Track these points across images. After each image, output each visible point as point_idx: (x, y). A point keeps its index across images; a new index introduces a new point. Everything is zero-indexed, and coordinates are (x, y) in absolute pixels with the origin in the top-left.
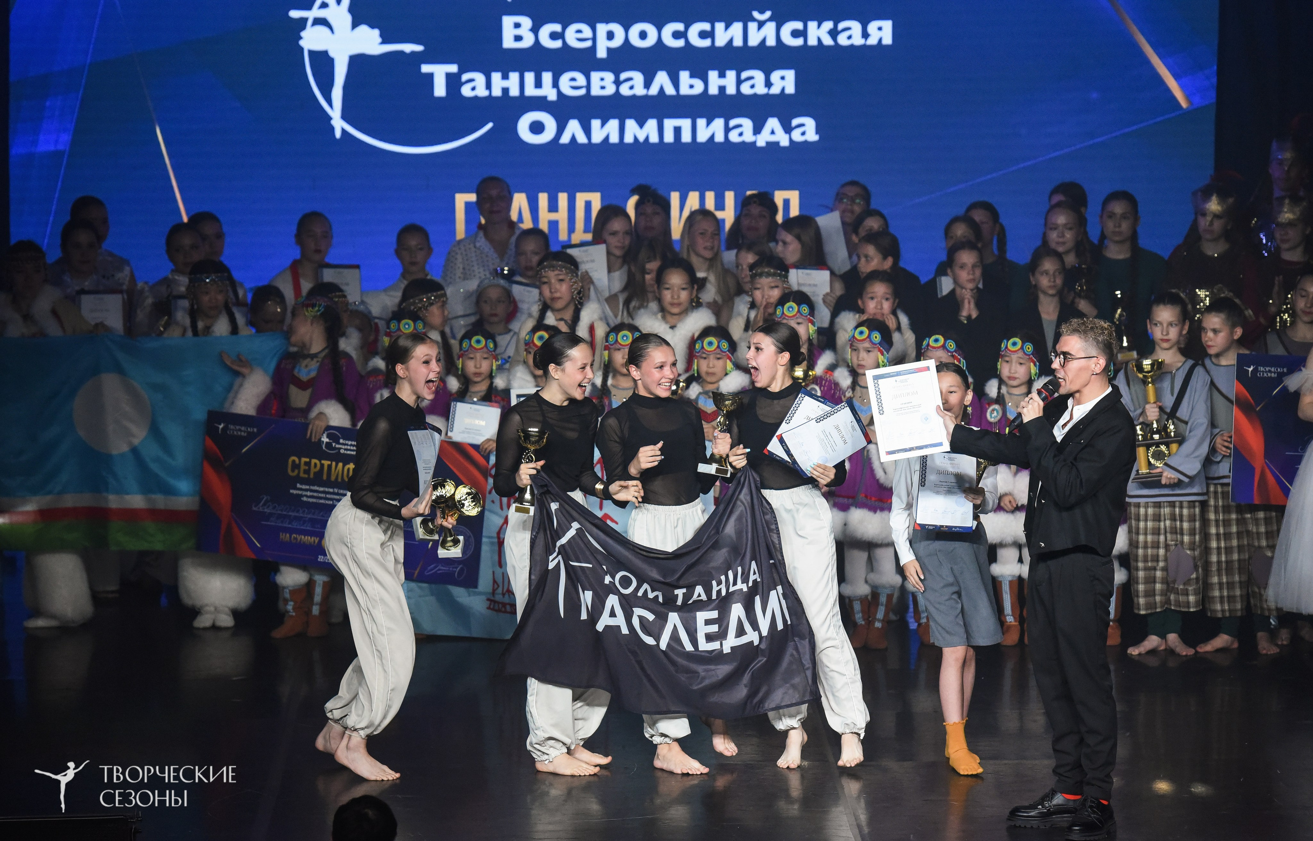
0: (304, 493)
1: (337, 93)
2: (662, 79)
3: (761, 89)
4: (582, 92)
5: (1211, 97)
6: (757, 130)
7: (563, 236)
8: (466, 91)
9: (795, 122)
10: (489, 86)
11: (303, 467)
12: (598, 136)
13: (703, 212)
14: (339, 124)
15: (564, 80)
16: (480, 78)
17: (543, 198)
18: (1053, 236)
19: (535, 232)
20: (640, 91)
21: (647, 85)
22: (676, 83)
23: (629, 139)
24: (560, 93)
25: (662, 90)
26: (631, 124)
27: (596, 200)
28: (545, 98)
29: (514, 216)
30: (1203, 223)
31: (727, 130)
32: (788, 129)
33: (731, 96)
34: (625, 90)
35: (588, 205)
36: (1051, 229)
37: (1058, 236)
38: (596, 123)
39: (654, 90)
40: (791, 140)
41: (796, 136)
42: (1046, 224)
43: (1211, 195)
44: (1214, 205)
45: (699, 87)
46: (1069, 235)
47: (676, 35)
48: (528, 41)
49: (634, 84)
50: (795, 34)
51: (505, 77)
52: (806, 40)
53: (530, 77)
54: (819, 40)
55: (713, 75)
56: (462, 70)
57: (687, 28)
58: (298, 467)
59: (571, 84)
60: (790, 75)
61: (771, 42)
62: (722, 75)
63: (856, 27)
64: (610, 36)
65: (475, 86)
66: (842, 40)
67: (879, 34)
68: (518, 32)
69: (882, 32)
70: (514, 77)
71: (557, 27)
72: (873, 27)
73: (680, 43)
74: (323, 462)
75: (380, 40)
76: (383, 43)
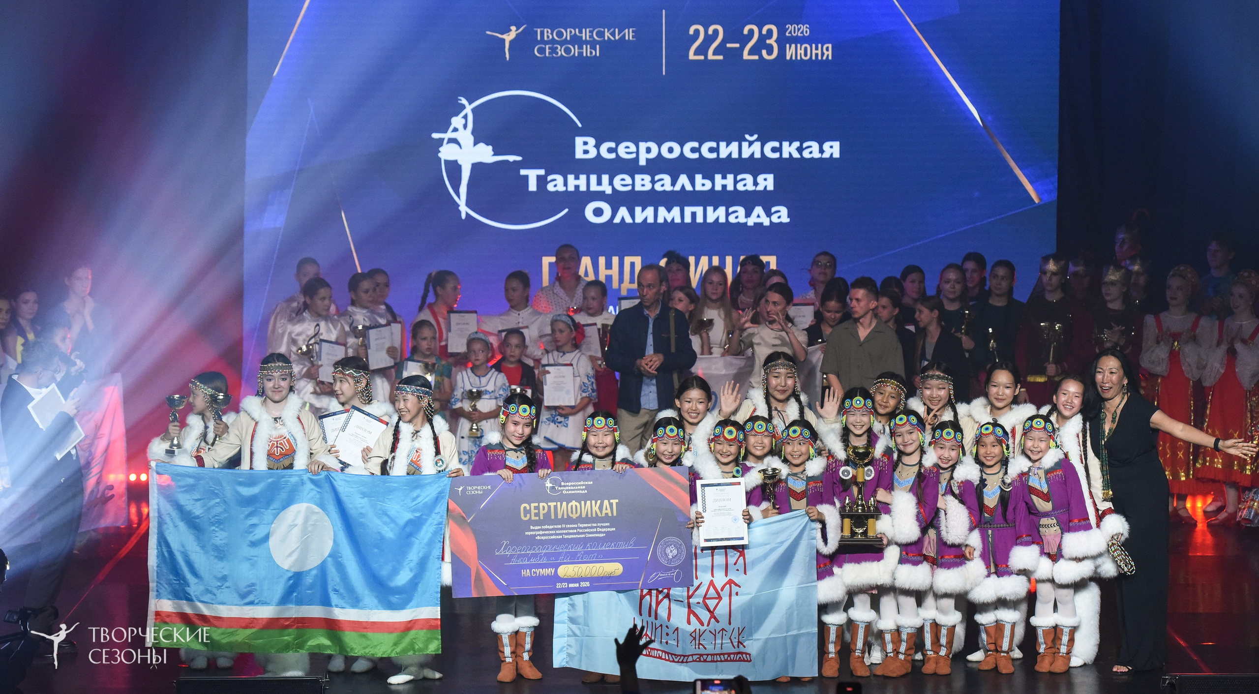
0: (537, 533)
1: (463, 189)
2: (683, 180)
3: (750, 187)
4: (629, 188)
5: (1054, 196)
6: (748, 215)
7: (615, 285)
8: (550, 187)
9: (774, 209)
10: (566, 184)
11: (533, 511)
12: (639, 219)
13: (712, 269)
14: (464, 209)
15: (617, 180)
16: (559, 179)
17: (602, 260)
18: (947, 287)
19: (596, 283)
20: (668, 187)
21: (673, 184)
22: (693, 183)
23: (660, 220)
24: (613, 189)
25: (683, 186)
26: (662, 211)
27: (638, 260)
28: (604, 192)
29: (581, 272)
30: (1045, 279)
31: (728, 214)
32: (769, 214)
33: (730, 191)
34: (658, 187)
35: (633, 265)
36: (946, 282)
37: (951, 287)
38: (638, 210)
39: (678, 188)
40: (771, 221)
41: (775, 219)
42: (941, 279)
43: (1052, 260)
44: (1052, 266)
45: (708, 185)
46: (958, 287)
47: (693, 150)
48: (593, 154)
49: (665, 183)
50: (774, 150)
51: (577, 178)
52: (781, 154)
53: (593, 178)
54: (790, 153)
55: (718, 177)
56: (548, 173)
57: (700, 146)
58: (529, 512)
59: (622, 183)
60: (770, 177)
61: (758, 155)
62: (724, 177)
63: (815, 146)
64: (648, 150)
65: (557, 184)
66: (806, 154)
67: (831, 150)
68: (586, 148)
69: (833, 149)
70: (583, 178)
71: (612, 145)
72: (826, 146)
73: (696, 156)
74: (549, 504)
75: (492, 153)
76: (494, 155)
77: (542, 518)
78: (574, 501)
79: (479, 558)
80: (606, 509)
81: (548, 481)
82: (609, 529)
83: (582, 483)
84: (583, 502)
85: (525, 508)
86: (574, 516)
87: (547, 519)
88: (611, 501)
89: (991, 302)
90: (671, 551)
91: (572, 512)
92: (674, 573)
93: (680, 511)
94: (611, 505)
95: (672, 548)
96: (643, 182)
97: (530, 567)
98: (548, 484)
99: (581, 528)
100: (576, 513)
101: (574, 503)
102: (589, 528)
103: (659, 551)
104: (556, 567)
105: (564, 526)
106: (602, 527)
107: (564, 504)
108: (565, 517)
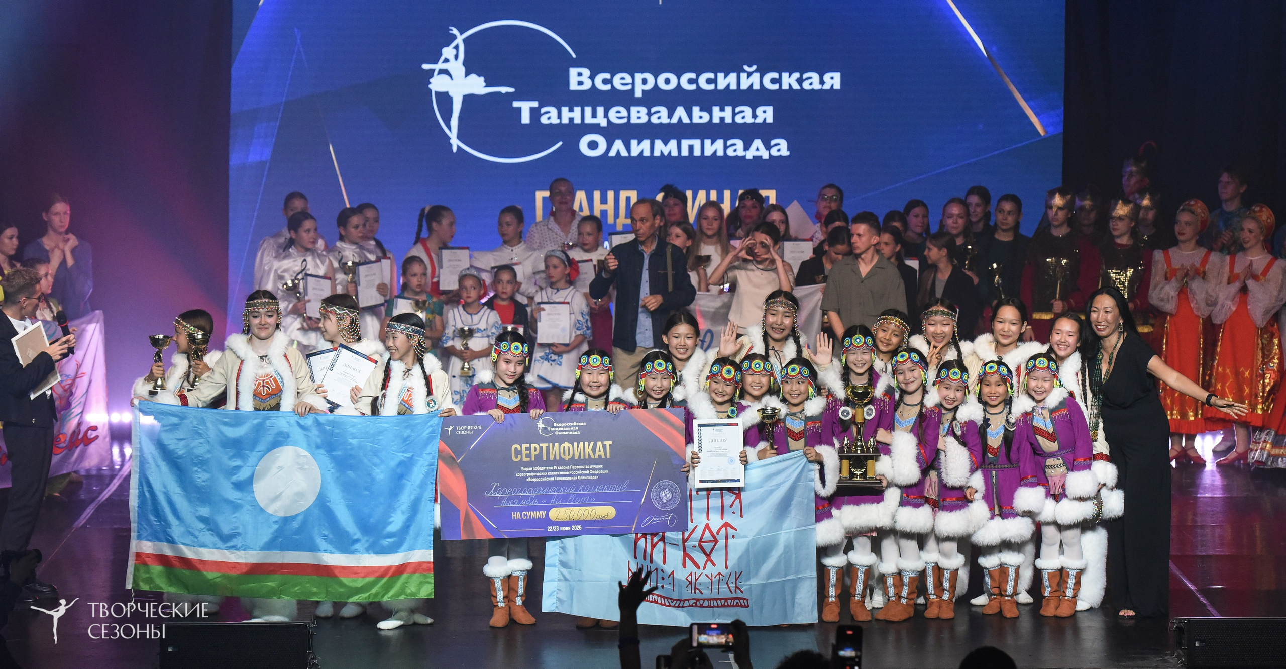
0: (528, 474)
1: (454, 122)
2: (680, 112)
3: (749, 120)
4: (625, 120)
5: (1060, 129)
6: (747, 148)
7: (611, 220)
8: (544, 120)
9: (773, 142)
10: (559, 116)
11: (525, 452)
12: (635, 152)
13: (709, 204)
14: (455, 143)
15: (612, 113)
16: (553, 111)
17: (597, 195)
18: (950, 222)
19: (591, 218)
20: (665, 120)
21: (670, 116)
22: (690, 116)
23: (657, 153)
24: (609, 121)
25: (680, 119)
26: (658, 144)
27: (634, 195)
28: (599, 124)
29: (576, 207)
30: (1052, 213)
31: (726, 147)
32: (768, 147)
33: (728, 124)
34: (654, 119)
35: (628, 199)
36: (949, 217)
37: (954, 223)
38: (634, 142)
39: (674, 120)
40: (770, 155)
41: (774, 152)
42: (944, 214)
43: (1055, 194)
44: (1058, 200)
45: (706, 117)
46: (961, 221)
47: (691, 81)
48: (587, 85)
49: (661, 116)
50: (773, 81)
51: (571, 110)
52: (780, 86)
53: (588, 110)
54: (790, 85)
55: (716, 109)
56: (541, 105)
57: (698, 77)
58: (521, 453)
59: (617, 114)
60: (770, 109)
61: (756, 87)
62: (722, 109)
63: (815, 77)
64: (645, 82)
65: (550, 116)
66: (806, 86)
67: (832, 82)
68: (580, 79)
69: (833, 80)
70: (577, 110)
71: (607, 76)
72: (827, 77)
73: (693, 87)
74: (541, 445)
75: (484, 84)
76: (486, 86)
77: (533, 459)
78: (566, 443)
79: (468, 500)
80: (600, 451)
81: (540, 422)
82: (602, 472)
83: (575, 424)
84: (575, 444)
85: (516, 449)
86: (567, 458)
87: (539, 461)
88: (605, 443)
89: (996, 236)
90: (666, 495)
91: (564, 455)
92: (668, 517)
93: (676, 454)
94: (604, 447)
95: (667, 491)
96: (639, 115)
97: (522, 509)
98: (541, 425)
99: (573, 470)
100: (569, 454)
101: (566, 444)
102: (581, 470)
103: (653, 494)
104: (548, 509)
105: (556, 468)
106: (595, 469)
107: (557, 445)
108: (557, 458)
